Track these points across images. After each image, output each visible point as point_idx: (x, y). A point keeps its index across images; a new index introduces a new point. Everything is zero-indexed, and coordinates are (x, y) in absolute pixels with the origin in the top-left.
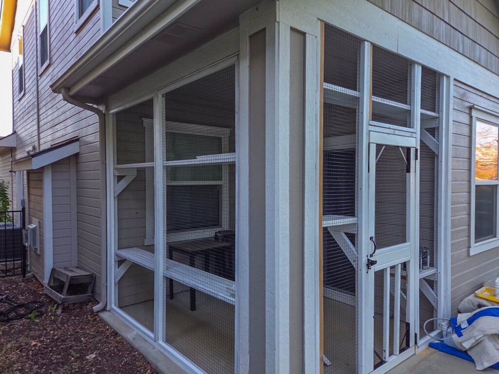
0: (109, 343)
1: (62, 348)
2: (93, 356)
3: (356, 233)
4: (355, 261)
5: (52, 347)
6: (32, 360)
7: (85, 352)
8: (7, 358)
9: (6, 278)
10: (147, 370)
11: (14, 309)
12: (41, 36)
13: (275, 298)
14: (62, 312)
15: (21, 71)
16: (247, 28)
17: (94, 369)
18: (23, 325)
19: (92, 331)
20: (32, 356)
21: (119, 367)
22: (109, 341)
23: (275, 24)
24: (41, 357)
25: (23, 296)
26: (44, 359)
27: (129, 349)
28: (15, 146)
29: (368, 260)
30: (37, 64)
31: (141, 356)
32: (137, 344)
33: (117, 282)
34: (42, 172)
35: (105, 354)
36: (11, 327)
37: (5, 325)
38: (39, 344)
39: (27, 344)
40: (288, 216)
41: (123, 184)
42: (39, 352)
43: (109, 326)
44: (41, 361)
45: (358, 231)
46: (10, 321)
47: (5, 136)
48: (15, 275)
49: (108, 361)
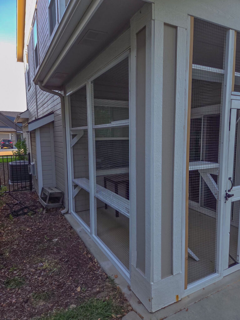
0: (67, 233)
1: (41, 234)
2: (57, 240)
3: (218, 174)
4: (216, 194)
5: (36, 233)
6: (25, 239)
7: (52, 237)
8: (13, 237)
9: (22, 191)
10: (84, 251)
11: (22, 209)
12: (35, 50)
13: (150, 217)
14: (46, 213)
15: (28, 73)
16: (135, 28)
17: (55, 248)
18: (24, 219)
19: (59, 225)
20: (25, 237)
21: (69, 248)
22: (67, 231)
23: (151, 21)
24: (30, 238)
25: (28, 202)
26: (31, 239)
27: (76, 237)
28: (28, 117)
29: (227, 194)
30: (34, 68)
31: (82, 242)
32: (81, 235)
33: (74, 197)
34: (35, 133)
35: (63, 239)
36: (19, 219)
37: (16, 218)
38: (30, 230)
39: (24, 230)
40: (161, 163)
41: (76, 140)
42: (30, 235)
43: (69, 223)
44: (29, 240)
45: (219, 173)
46: (19, 216)
47: (23, 112)
48: (26, 190)
49: (64, 243)
